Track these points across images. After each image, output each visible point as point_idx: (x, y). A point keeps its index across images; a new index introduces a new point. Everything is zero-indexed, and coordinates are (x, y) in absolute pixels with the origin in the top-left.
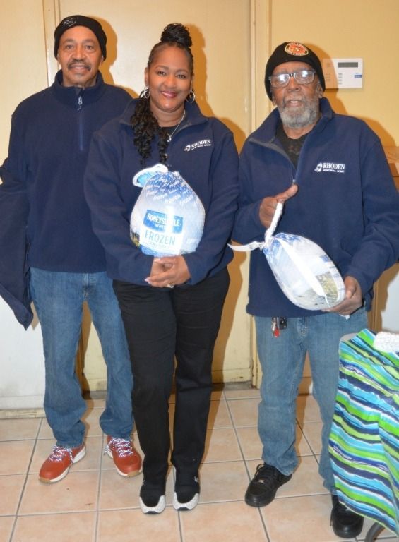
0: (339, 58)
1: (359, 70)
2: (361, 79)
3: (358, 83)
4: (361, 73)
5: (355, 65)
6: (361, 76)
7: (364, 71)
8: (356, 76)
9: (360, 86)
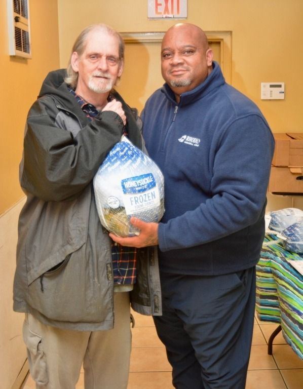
0: (270, 82)
1: (282, 89)
2: (283, 94)
3: (282, 96)
4: (283, 91)
5: (280, 86)
6: (283, 92)
7: (285, 90)
8: (280, 93)
9: (283, 98)
